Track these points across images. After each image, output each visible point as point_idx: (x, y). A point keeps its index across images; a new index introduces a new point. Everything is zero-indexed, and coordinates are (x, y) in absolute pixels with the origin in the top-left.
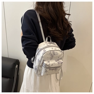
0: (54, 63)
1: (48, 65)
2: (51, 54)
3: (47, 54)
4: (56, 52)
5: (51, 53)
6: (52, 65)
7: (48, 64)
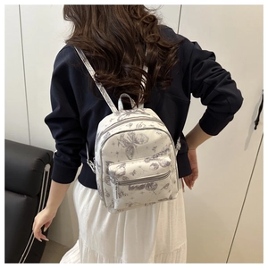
0: (140, 167)
1: (119, 176)
2: (125, 141)
3: (113, 144)
5: (125, 138)
7: (120, 171)
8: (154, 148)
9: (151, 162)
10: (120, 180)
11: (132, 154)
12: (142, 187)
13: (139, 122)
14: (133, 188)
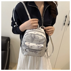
0: (34, 45)
3: (28, 37)
4: (37, 36)
5: (32, 36)
6: (31, 47)
7: (28, 45)
8: (40, 41)
9: (38, 45)
10: (27, 47)
11: (33, 41)
12: (33, 51)
13: (38, 32)
14: (30, 51)
